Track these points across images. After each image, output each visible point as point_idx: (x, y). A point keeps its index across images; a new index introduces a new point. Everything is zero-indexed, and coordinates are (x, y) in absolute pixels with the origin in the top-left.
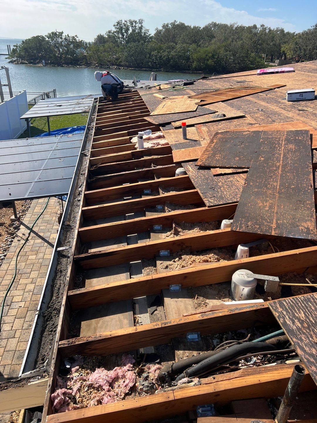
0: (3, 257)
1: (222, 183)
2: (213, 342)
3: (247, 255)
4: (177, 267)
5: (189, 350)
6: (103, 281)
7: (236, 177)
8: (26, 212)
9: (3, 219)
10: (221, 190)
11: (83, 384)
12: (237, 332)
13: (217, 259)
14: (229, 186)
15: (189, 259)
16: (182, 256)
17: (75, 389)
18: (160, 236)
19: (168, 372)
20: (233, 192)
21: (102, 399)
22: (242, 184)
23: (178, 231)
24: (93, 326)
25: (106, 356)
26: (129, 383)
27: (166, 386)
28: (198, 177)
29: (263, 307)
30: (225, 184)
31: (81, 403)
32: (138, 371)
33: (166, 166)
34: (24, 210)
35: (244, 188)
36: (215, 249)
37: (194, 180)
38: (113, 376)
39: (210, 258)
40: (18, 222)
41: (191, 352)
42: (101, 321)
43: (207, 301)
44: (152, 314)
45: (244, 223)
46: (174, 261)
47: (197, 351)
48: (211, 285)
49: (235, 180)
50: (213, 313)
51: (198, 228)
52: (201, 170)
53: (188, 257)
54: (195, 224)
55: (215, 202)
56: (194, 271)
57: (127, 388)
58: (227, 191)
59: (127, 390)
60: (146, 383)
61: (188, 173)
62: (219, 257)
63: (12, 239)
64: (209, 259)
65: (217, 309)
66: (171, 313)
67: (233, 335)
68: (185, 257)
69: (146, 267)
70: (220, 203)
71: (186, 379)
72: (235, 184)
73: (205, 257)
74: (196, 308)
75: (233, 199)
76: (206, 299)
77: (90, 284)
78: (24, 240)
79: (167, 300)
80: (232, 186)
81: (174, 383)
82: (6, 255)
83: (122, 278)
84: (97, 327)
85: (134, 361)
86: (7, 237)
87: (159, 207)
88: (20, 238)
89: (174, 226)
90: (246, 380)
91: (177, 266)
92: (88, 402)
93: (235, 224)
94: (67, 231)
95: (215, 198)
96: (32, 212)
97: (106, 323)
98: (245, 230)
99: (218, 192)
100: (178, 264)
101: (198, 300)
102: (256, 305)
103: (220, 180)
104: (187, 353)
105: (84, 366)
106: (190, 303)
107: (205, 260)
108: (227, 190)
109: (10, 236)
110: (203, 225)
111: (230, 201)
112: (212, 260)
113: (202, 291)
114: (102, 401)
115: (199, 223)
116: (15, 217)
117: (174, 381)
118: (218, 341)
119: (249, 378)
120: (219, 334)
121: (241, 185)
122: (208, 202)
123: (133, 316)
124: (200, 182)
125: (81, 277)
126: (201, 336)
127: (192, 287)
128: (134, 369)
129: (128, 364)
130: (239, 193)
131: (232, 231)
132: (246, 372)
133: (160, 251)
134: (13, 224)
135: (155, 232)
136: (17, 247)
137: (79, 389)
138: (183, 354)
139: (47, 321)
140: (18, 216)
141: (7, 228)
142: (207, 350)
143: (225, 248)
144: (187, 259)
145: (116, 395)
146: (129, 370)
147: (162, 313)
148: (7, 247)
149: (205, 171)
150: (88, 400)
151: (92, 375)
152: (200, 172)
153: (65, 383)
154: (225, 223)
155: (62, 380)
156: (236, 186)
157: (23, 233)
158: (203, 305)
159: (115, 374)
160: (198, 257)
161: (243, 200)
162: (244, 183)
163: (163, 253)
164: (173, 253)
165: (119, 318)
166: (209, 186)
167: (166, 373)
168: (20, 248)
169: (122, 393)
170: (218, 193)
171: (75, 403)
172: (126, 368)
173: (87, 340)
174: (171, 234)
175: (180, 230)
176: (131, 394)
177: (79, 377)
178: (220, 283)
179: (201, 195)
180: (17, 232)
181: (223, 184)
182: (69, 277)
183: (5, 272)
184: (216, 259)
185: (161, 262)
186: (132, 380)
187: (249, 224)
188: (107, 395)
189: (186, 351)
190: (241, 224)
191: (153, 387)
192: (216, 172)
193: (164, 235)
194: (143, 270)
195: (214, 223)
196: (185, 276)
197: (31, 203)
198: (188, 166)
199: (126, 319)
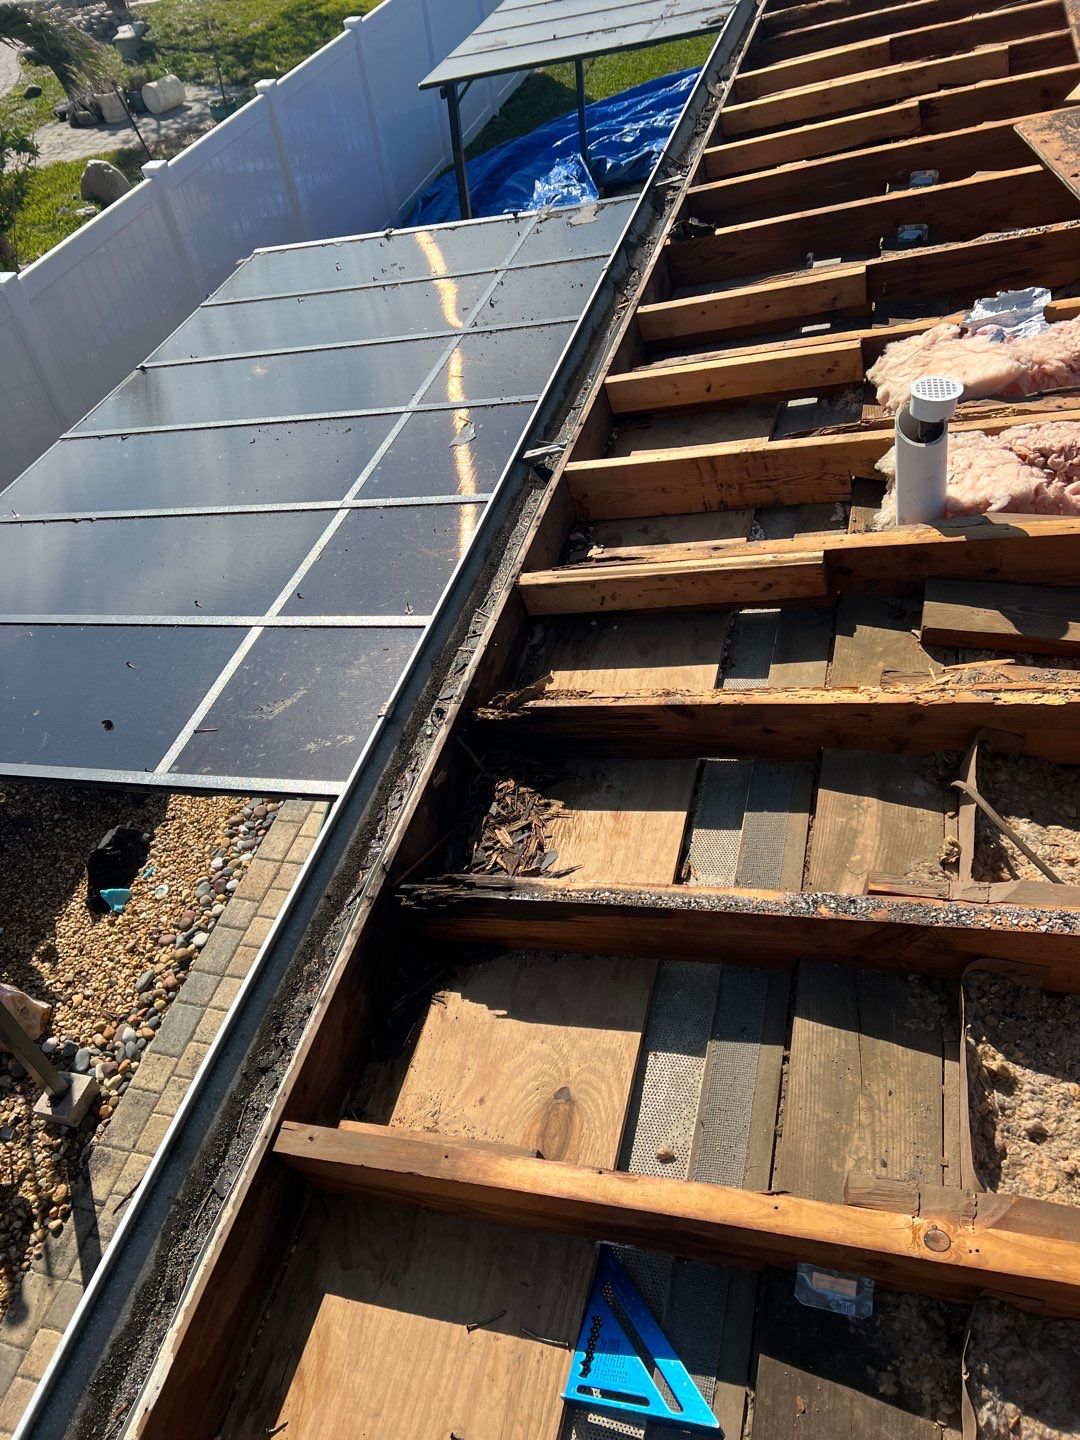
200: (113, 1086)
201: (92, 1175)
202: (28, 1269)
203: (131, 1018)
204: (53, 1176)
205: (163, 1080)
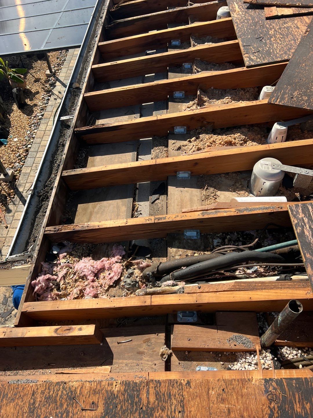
0: (41, 117)
1: (275, 30)
2: (213, 242)
3: (283, 137)
4: (191, 149)
5: (184, 248)
6: (106, 160)
7: (296, 22)
8: (62, 66)
9: (38, 73)
10: (270, 41)
11: (69, 271)
12: (244, 233)
13: (244, 140)
14: (283, 35)
15: (207, 139)
16: (200, 136)
17: (61, 275)
18: (179, 107)
19: (153, 273)
20: (287, 45)
21: (85, 289)
22: (302, 33)
23: (203, 100)
24: (89, 211)
25: (97, 245)
26: (114, 276)
27: (150, 285)
28: (244, 21)
29: (280, 210)
30: (278, 32)
31: (65, 290)
32: (126, 264)
33: (206, 4)
34: (59, 63)
35: (302, 39)
36: (244, 126)
37: (237, 26)
38: (99, 267)
39: (235, 139)
40: (54, 77)
41: (185, 250)
42: (99, 205)
43: (219, 193)
44: (153, 203)
45: (288, 93)
46: (190, 141)
47: (193, 250)
48: (227, 174)
49: (294, 26)
50: (216, 212)
51: (230, 97)
52: (250, 10)
53: (207, 136)
54: (227, 91)
55: (258, 60)
56: (207, 157)
57: (112, 280)
58: (278, 43)
59: (112, 283)
60: (128, 281)
61: (232, 15)
62: (246, 138)
63: (48, 97)
64: (233, 140)
65: (223, 207)
66: (173, 205)
67: (239, 236)
68: (203, 137)
69: (156, 147)
70: (264, 62)
71: (171, 282)
72: (293, 32)
73: (229, 137)
74: (203, 201)
75: (284, 55)
76: (217, 191)
77: (93, 162)
78: (60, 98)
79: (171, 189)
80: (287, 36)
81: (158, 284)
82: (44, 114)
83: (127, 158)
84: (93, 211)
85: (124, 253)
86: (43, 95)
87: (187, 65)
88: (57, 97)
89: (198, 93)
90: (235, 295)
91: (192, 147)
92: (71, 290)
93: (275, 93)
94: (76, 95)
95: (260, 53)
96: (67, 66)
97: (103, 208)
98: (286, 103)
99: (266, 44)
100: (194, 146)
101: (208, 191)
102: (273, 207)
103: (273, 26)
104: (181, 251)
105: (72, 252)
106: (197, 194)
107: (227, 141)
108: (278, 41)
109: (46, 94)
110: (238, 93)
111: (279, 59)
112: (237, 141)
113: (215, 180)
114: (85, 291)
115: (233, 90)
116: (50, 72)
117: (159, 281)
118: (220, 241)
119: (239, 294)
120: (223, 233)
121: (300, 34)
122: (248, 59)
123: (133, 203)
124: (245, 29)
125: (84, 153)
126: (201, 234)
127: (204, 174)
128: (122, 261)
129: (117, 256)
130: (294, 46)
131: (269, 104)
132: (238, 285)
133: (175, 128)
134: (49, 81)
135: (174, 100)
136: (53, 106)
137: (64, 276)
138: (176, 252)
139: (43, 201)
140: (53, 71)
141: (43, 84)
142: (204, 250)
143: (258, 125)
144: (206, 140)
145: (100, 286)
146: (117, 262)
147: (164, 203)
148: (44, 106)
149: (256, 12)
150: (72, 287)
151: (78, 263)
152: (248, 13)
153: (51, 269)
154: (266, 91)
155: (49, 265)
156: (293, 36)
157: (59, 91)
158: (211, 197)
159: (101, 266)
160: (220, 137)
161: (297, 57)
162: (304, 31)
163: (179, 130)
164: (191, 131)
165: (117, 203)
166: (255, 35)
167: (151, 274)
168: (57, 108)
169: (106, 285)
170: (266, 46)
171: (58, 289)
172: (114, 259)
173: (74, 229)
174: (194, 104)
175: (206, 99)
176: (115, 287)
177: (65, 264)
178: (239, 172)
179: (242, 48)
180: (53, 89)
181: (277, 31)
182: (66, 154)
183: (43, 132)
184: (241, 141)
185: (173, 141)
186: (117, 274)
187: (296, 94)
188: (90, 285)
189: (180, 249)
190: (285, 93)
191: (135, 285)
192: (271, 13)
193: (184, 105)
194: (152, 150)
195: (252, 90)
196: (195, 163)
197: (67, 55)
198: (235, 3)
199: (124, 206)
200: (17, 173)
201: (18, 188)
202: (9, 204)
203: (17, 162)
204: (9, 189)
205: (29, 171)
